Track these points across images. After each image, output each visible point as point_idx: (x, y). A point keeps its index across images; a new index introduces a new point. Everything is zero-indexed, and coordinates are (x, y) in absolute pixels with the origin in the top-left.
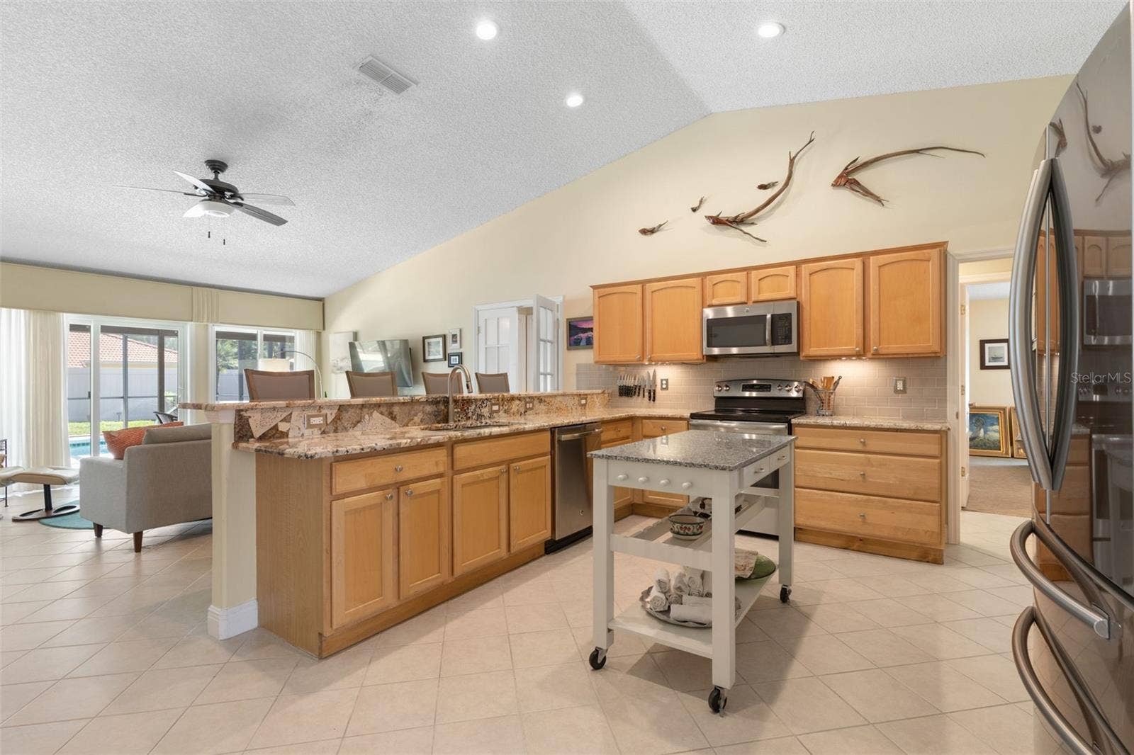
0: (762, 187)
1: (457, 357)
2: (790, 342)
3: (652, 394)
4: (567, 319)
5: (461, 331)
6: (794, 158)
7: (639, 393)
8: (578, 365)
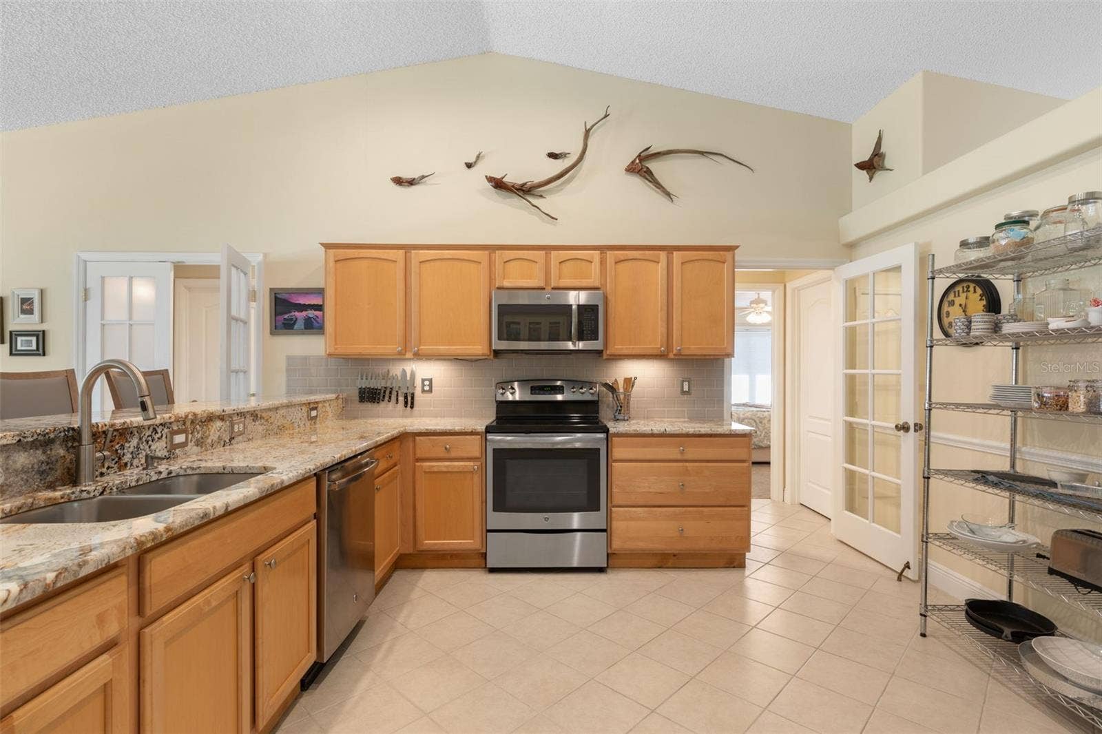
0: (553, 156)
1: (34, 339)
2: (596, 338)
3: (409, 399)
4: (271, 289)
5: (42, 292)
6: (590, 130)
7: (390, 398)
8: (289, 358)
